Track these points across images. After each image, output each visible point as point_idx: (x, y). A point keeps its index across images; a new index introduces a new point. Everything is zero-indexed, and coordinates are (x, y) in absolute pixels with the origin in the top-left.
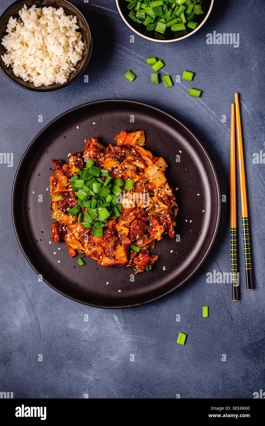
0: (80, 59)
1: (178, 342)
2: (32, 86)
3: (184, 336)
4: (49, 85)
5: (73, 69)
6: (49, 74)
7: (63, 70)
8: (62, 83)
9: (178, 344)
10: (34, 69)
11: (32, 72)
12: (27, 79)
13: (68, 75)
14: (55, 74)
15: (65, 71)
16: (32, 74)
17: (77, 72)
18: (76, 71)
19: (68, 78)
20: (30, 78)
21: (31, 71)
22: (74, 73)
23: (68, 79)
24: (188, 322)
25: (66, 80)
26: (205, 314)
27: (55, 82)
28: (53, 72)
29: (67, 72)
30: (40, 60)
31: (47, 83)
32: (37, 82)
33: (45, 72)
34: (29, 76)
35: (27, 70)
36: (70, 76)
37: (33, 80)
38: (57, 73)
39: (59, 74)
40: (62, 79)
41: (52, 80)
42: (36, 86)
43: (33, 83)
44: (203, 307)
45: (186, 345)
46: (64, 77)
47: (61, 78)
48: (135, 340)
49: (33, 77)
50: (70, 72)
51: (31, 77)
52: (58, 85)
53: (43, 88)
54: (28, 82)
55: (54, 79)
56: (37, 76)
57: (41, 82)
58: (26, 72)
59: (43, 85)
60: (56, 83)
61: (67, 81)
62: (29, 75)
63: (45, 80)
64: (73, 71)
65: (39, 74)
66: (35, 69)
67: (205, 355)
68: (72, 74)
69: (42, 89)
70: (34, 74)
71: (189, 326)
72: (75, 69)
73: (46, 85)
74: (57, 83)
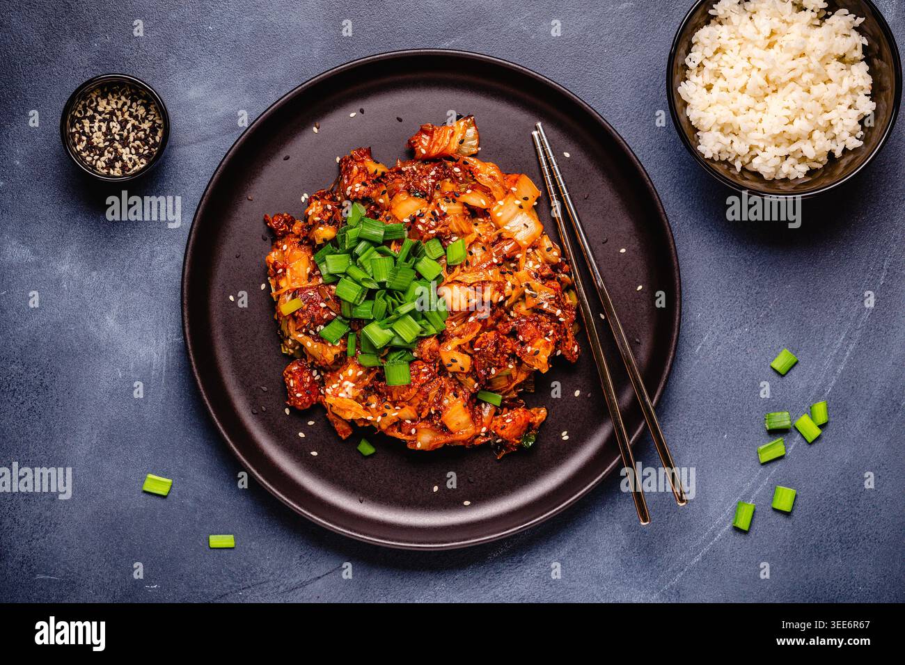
0: (766, 177)
1: (150, 476)
2: (677, 77)
3: (163, 490)
4: (688, 118)
5: (738, 165)
6: (715, 114)
7: (732, 142)
8: (699, 148)
9: (146, 477)
10: (718, 75)
11: (710, 71)
12: (690, 65)
13: (723, 158)
14: (719, 128)
15: (729, 149)
16: (705, 71)
17: (733, 176)
18: (736, 173)
19: (716, 159)
20: (695, 71)
21: (712, 70)
22: (728, 169)
23: (712, 160)
24: (197, 500)
25: (708, 155)
26: (218, 541)
27: (699, 130)
28: (722, 121)
29: (729, 153)
30: (743, 85)
31: (693, 114)
32: (690, 90)
33: (717, 103)
34: (699, 66)
35: (712, 60)
36: (720, 162)
37: (693, 77)
38: (722, 130)
39: (721, 137)
40: (709, 146)
41: (703, 122)
42: (680, 90)
43: (685, 79)
44: (232, 536)
45: (143, 496)
46: (716, 150)
47: (713, 143)
48: (153, 373)
49: (700, 77)
50: (730, 160)
51: (698, 71)
52: (694, 140)
53: (678, 105)
54: (686, 67)
55: (707, 127)
56: (705, 85)
57: (691, 98)
58: (706, 58)
59: (686, 104)
60: (698, 134)
61: (708, 159)
62: (701, 66)
63: (697, 106)
64: (735, 167)
65: (709, 88)
66: (719, 77)
67: (118, 540)
68: (726, 166)
69: (675, 105)
70: (706, 78)
71: (189, 502)
72: (739, 169)
73: (688, 112)
74: (698, 136)
